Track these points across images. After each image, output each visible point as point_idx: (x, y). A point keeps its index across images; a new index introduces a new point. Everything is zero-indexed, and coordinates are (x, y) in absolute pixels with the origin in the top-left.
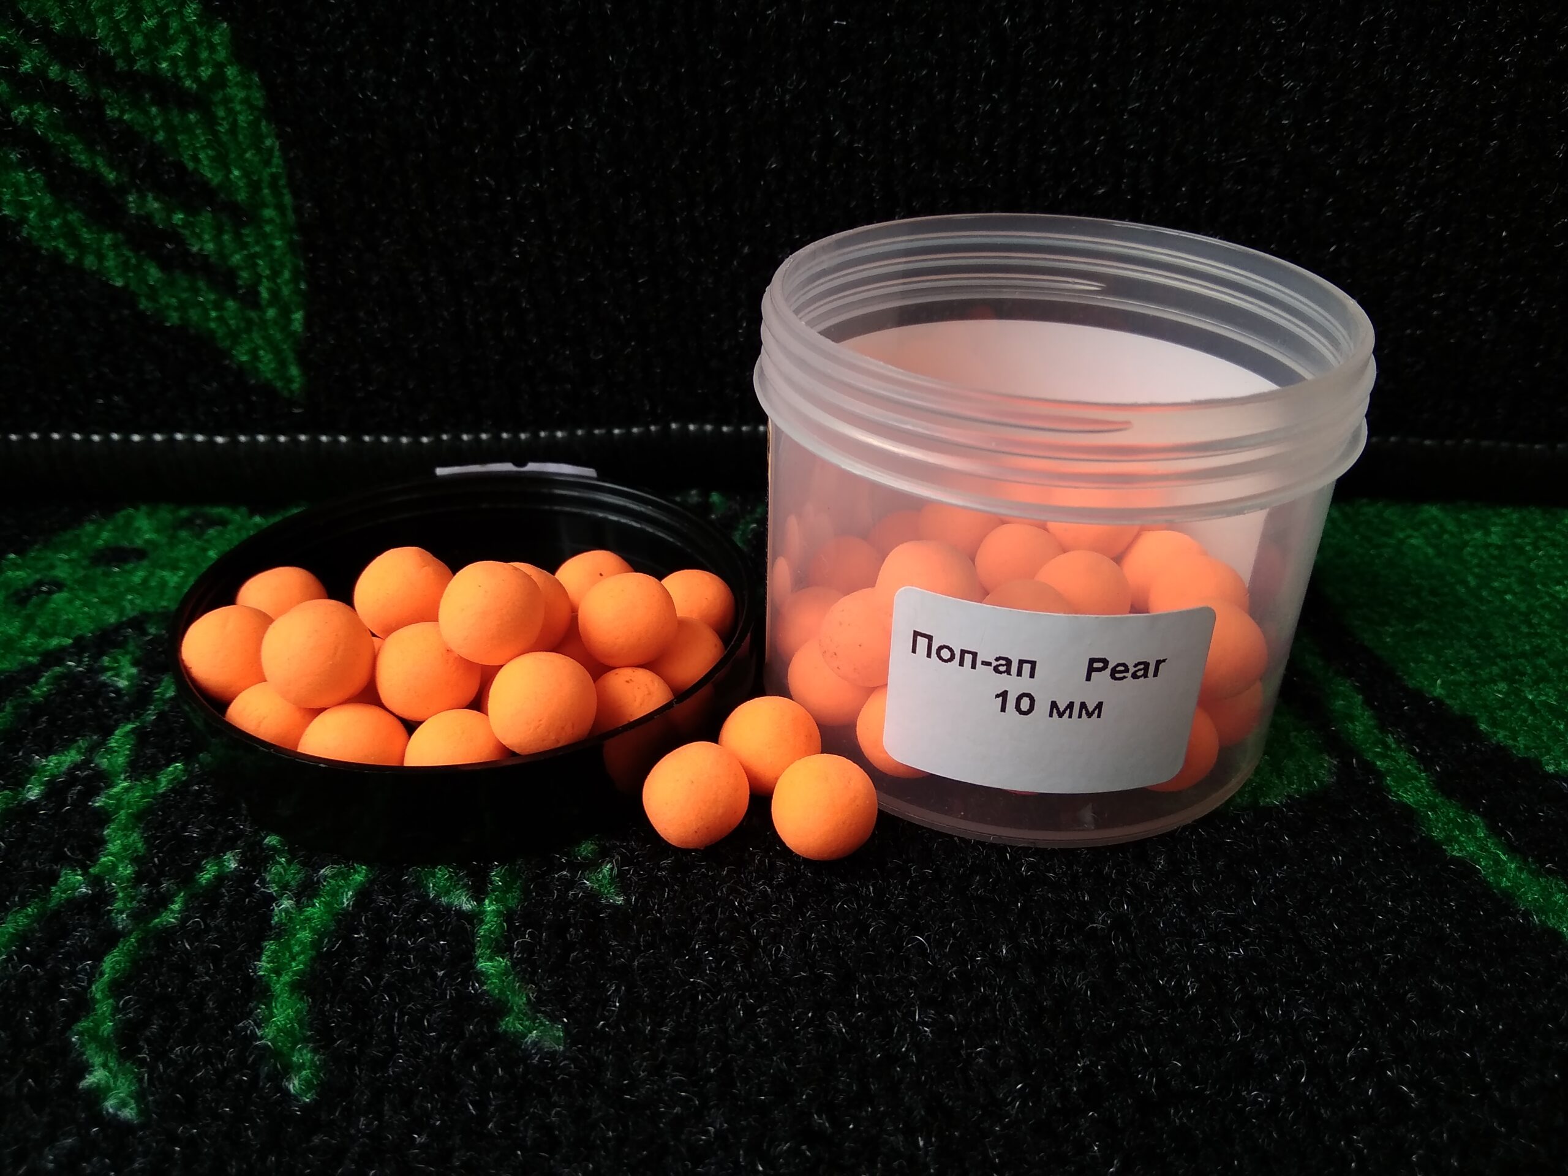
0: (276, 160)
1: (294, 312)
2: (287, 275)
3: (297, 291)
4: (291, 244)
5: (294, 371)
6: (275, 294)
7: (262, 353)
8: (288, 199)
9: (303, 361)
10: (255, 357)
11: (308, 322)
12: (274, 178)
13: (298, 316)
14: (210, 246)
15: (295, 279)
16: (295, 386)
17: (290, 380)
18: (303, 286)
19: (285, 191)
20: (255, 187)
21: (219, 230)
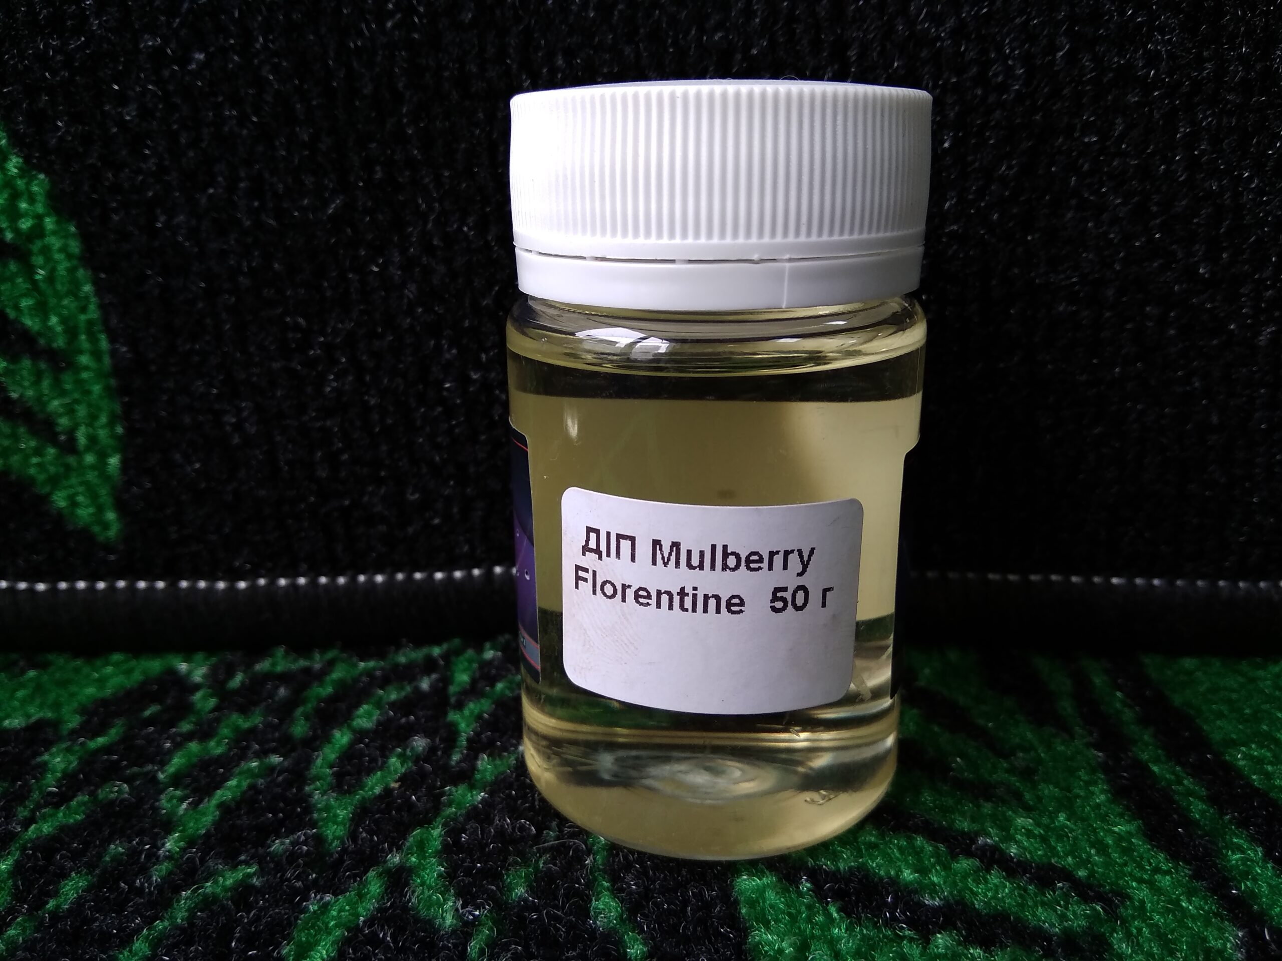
0: (92, 307)
1: (110, 456)
2: (103, 419)
3: (114, 436)
4: (107, 389)
5: (111, 516)
6: (93, 440)
7: (80, 499)
8: (104, 343)
9: (121, 506)
10: (74, 504)
11: (125, 465)
12: (90, 323)
13: (114, 461)
14: (30, 393)
15: (111, 424)
16: (112, 533)
17: (106, 526)
18: (119, 430)
19: (103, 337)
20: (72, 332)
21: (38, 377)
